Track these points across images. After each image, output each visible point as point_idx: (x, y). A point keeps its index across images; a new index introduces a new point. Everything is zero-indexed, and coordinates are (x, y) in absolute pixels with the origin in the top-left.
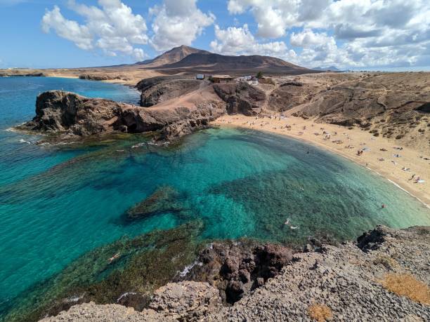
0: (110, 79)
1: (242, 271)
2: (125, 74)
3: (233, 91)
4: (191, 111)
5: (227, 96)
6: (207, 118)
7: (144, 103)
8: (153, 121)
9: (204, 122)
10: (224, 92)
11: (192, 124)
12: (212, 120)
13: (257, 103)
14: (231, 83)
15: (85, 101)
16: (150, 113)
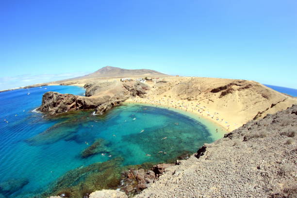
0: (72, 84)
1: (146, 179)
2: (79, 81)
3: (133, 86)
4: (111, 97)
5: (130, 89)
6: (120, 100)
7: (88, 95)
8: (92, 104)
9: (118, 103)
10: (128, 86)
11: (112, 104)
12: (123, 101)
13: (146, 91)
14: (132, 82)
15: (61, 95)
16: (90, 100)
